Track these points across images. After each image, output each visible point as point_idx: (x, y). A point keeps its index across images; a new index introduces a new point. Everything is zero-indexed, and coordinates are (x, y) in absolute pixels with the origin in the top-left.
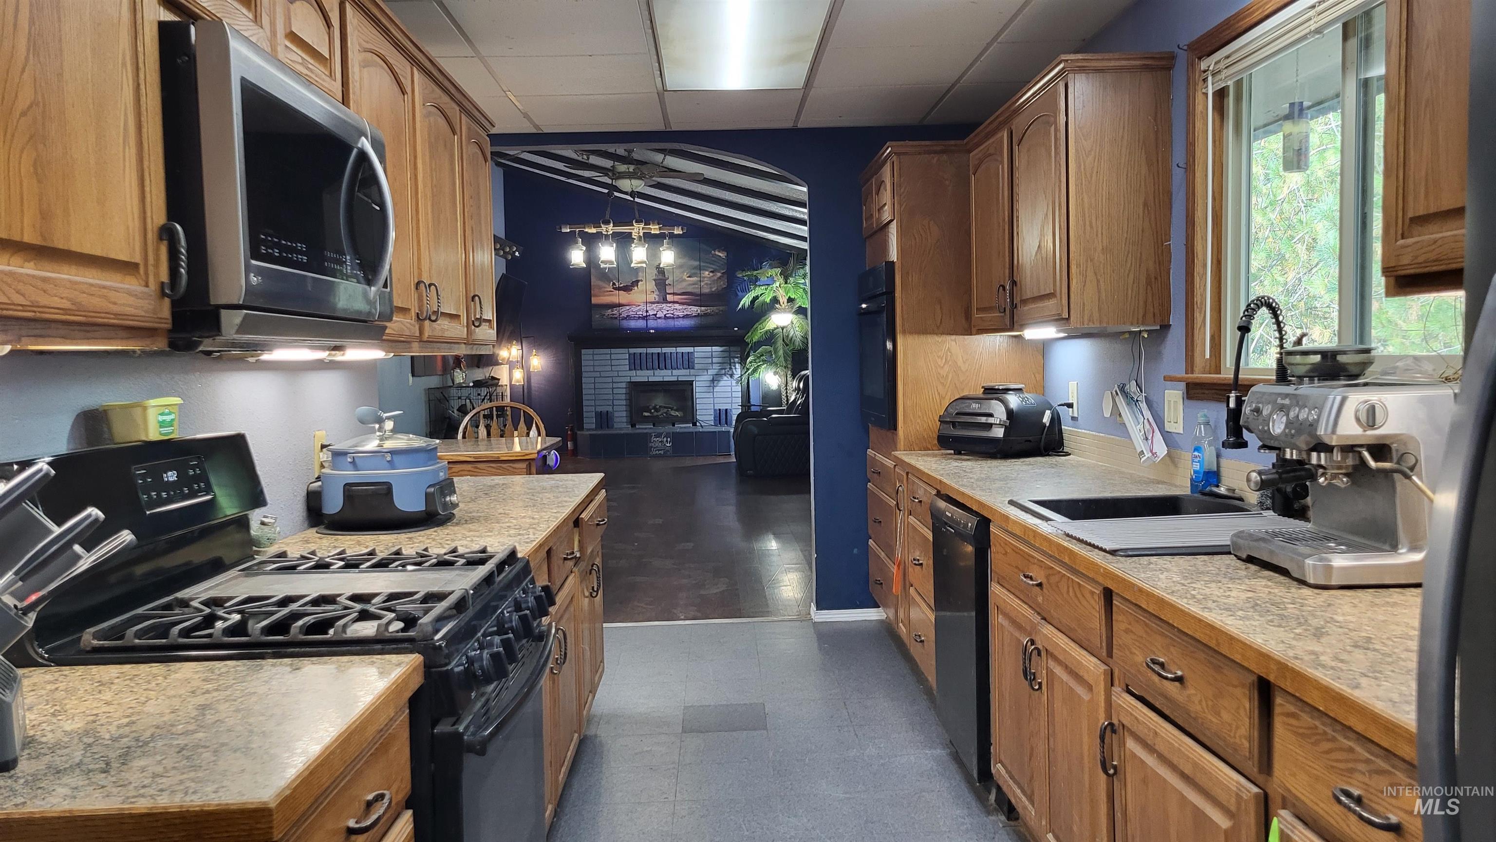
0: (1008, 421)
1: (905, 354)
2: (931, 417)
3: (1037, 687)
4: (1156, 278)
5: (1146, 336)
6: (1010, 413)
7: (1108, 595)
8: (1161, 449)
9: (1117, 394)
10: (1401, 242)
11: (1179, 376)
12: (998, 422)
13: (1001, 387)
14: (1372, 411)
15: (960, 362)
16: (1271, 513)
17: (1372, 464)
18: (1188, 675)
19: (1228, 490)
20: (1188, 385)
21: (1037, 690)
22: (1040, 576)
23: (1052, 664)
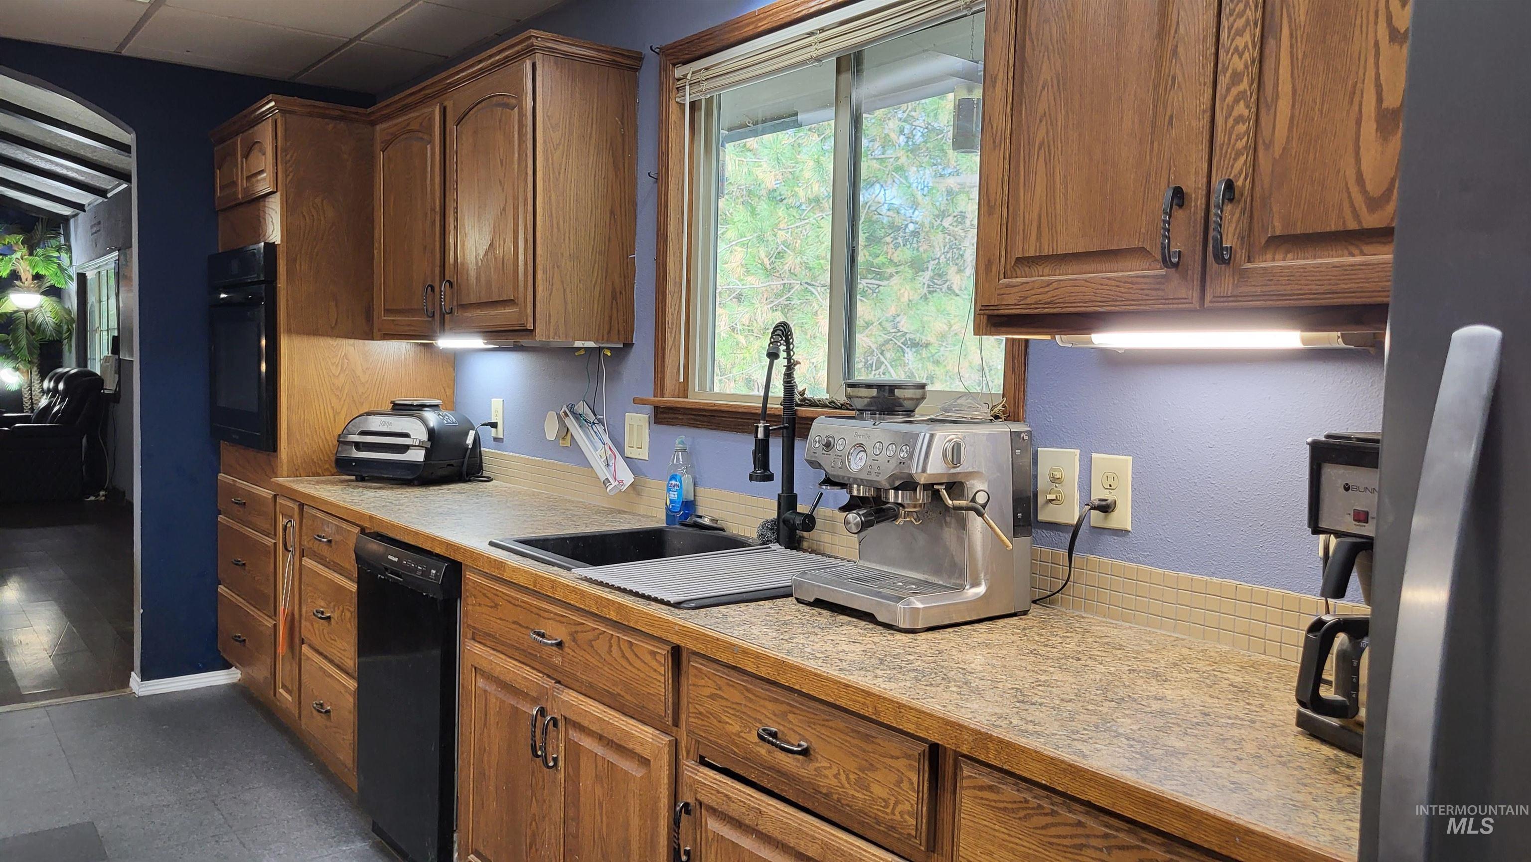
0: (430, 443)
1: (291, 359)
2: (322, 434)
3: (551, 764)
4: (621, 293)
5: (609, 354)
6: (431, 432)
7: (676, 652)
8: (628, 477)
9: (567, 415)
10: (1002, 281)
11: (645, 397)
12: (417, 444)
13: (415, 403)
14: (956, 448)
15: (359, 372)
16: (775, 546)
17: (950, 502)
18: (816, 744)
19: (712, 520)
20: (656, 408)
21: (552, 767)
22: (560, 633)
23: (574, 735)
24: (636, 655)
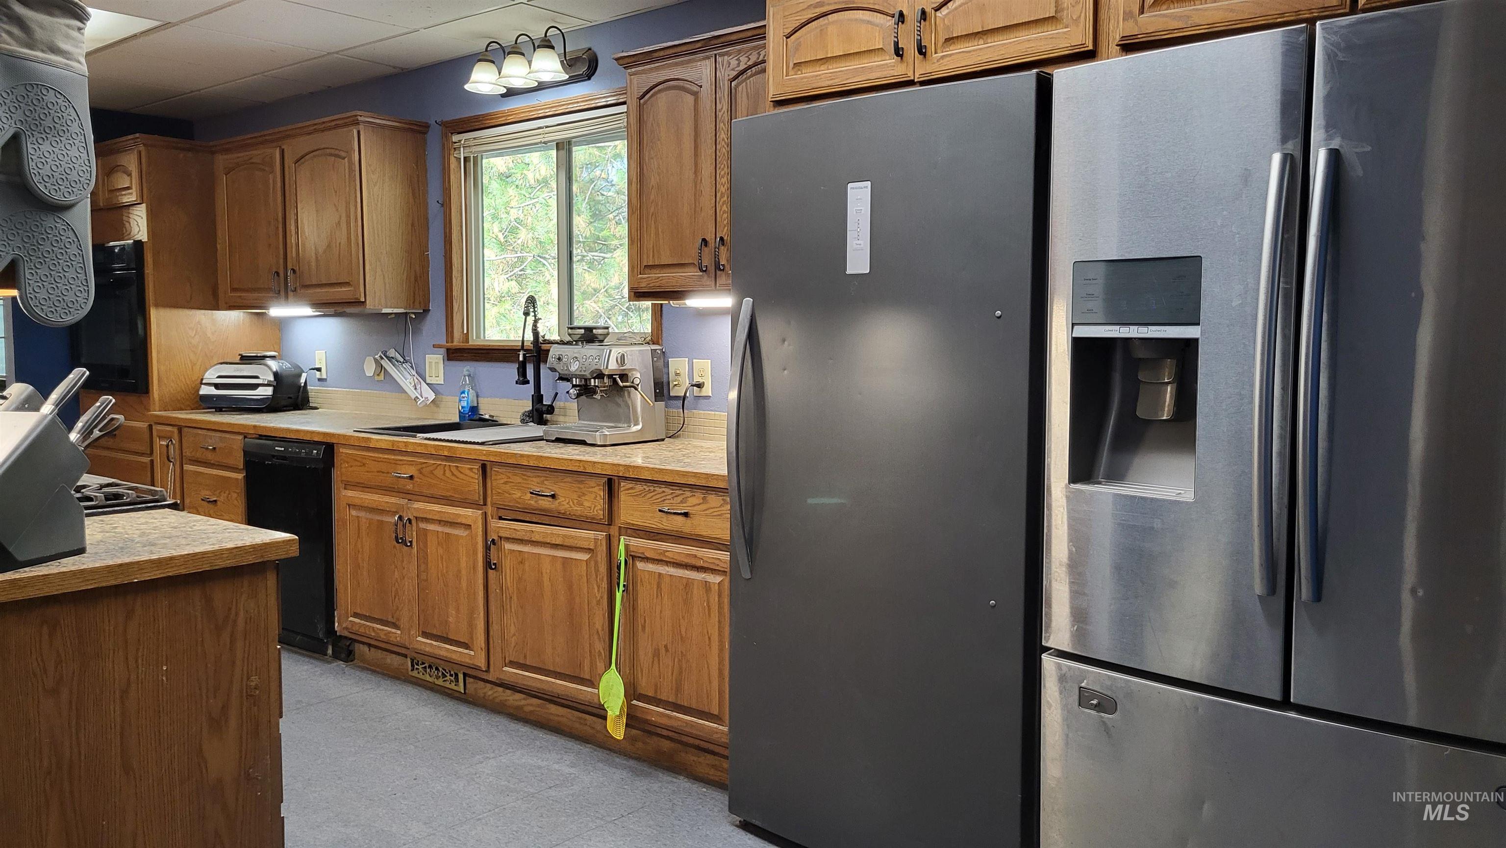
0: (275, 382)
1: (158, 325)
2: (183, 380)
3: (409, 544)
4: (420, 277)
5: (414, 317)
6: (276, 374)
7: (484, 467)
8: (432, 396)
9: (382, 358)
10: (640, 276)
11: (440, 343)
12: (266, 383)
13: (259, 355)
14: (623, 356)
15: (209, 335)
16: (532, 424)
17: (621, 384)
18: (559, 492)
19: (490, 416)
20: (447, 349)
21: (409, 546)
22: (412, 471)
24: (461, 473)
